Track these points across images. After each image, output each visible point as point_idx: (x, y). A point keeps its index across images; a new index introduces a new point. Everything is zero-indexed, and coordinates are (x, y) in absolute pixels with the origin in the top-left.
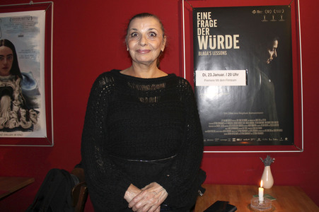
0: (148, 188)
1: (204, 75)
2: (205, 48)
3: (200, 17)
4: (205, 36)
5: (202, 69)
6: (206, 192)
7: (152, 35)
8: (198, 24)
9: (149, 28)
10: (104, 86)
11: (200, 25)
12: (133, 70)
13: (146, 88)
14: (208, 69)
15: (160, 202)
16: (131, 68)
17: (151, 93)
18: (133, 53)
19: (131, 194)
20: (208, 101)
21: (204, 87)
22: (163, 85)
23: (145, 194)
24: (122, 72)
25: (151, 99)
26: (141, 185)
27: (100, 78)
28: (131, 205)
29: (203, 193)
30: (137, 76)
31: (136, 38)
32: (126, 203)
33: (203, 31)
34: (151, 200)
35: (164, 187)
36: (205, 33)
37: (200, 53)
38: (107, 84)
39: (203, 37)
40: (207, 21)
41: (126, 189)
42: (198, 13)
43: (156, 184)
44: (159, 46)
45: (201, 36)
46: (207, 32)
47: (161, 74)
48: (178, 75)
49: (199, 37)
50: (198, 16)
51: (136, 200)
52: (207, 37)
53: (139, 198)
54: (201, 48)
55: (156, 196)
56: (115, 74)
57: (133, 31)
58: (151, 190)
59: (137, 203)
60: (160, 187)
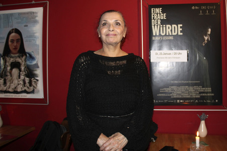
0: (113, 137)
1: (157, 54)
2: (158, 34)
3: (154, 12)
4: (157, 26)
5: (155, 50)
6: (158, 139)
8: (152, 17)
9: (115, 20)
10: (83, 63)
11: (154, 18)
12: (103, 51)
13: (113, 64)
14: (160, 49)
15: (122, 147)
16: (102, 49)
17: (116, 68)
18: (104, 37)
19: (102, 141)
20: (160, 73)
21: (156, 63)
22: (125, 62)
23: (112, 141)
24: (95, 53)
25: (116, 72)
27: (79, 57)
28: (101, 149)
29: (155, 140)
30: (106, 56)
33: (156, 22)
34: (116, 145)
35: (125, 136)
36: (157, 23)
37: (153, 38)
38: (85, 61)
39: (156, 26)
40: (159, 15)
41: (98, 137)
42: (152, 9)
43: (119, 134)
44: (122, 33)
45: (154, 25)
46: (159, 23)
47: (123, 54)
48: (136, 54)
50: (152, 11)
51: (105, 145)
52: (159, 26)
53: (107, 144)
54: (154, 34)
55: (120, 142)
56: (90, 54)
58: (116, 138)
59: (106, 147)
60: (123, 136)
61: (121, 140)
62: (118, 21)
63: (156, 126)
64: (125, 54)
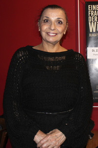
0: (51, 133)
1: (93, 51)
2: (94, 31)
3: (90, 9)
4: (94, 22)
5: (91, 47)
6: (94, 136)
7: (59, 23)
8: (89, 13)
9: (57, 18)
10: (21, 57)
11: (90, 14)
12: (43, 46)
13: (52, 59)
14: (96, 47)
15: (60, 144)
17: (55, 63)
18: (44, 34)
19: (39, 138)
20: (96, 69)
21: (93, 60)
22: (64, 58)
23: (49, 137)
24: (34, 48)
25: (55, 67)
26: (46, 131)
27: (18, 52)
28: (38, 146)
29: (92, 137)
30: (45, 51)
31: (47, 24)
32: (35, 144)
33: (93, 19)
34: (54, 142)
35: (63, 132)
36: (94, 20)
37: (90, 35)
38: (23, 56)
39: (93, 23)
40: (95, 11)
42: (89, 6)
43: (57, 130)
45: (91, 22)
46: (96, 19)
47: (62, 50)
48: (74, 50)
49: (90, 23)
50: (89, 8)
51: (42, 142)
52: (95, 23)
53: (45, 140)
54: (91, 31)
55: (57, 139)
56: (29, 49)
57: (45, 18)
58: (54, 135)
59: (43, 144)
60: (60, 133)
61: (58, 137)
62: (61, 20)
63: (92, 123)
64: (65, 50)
